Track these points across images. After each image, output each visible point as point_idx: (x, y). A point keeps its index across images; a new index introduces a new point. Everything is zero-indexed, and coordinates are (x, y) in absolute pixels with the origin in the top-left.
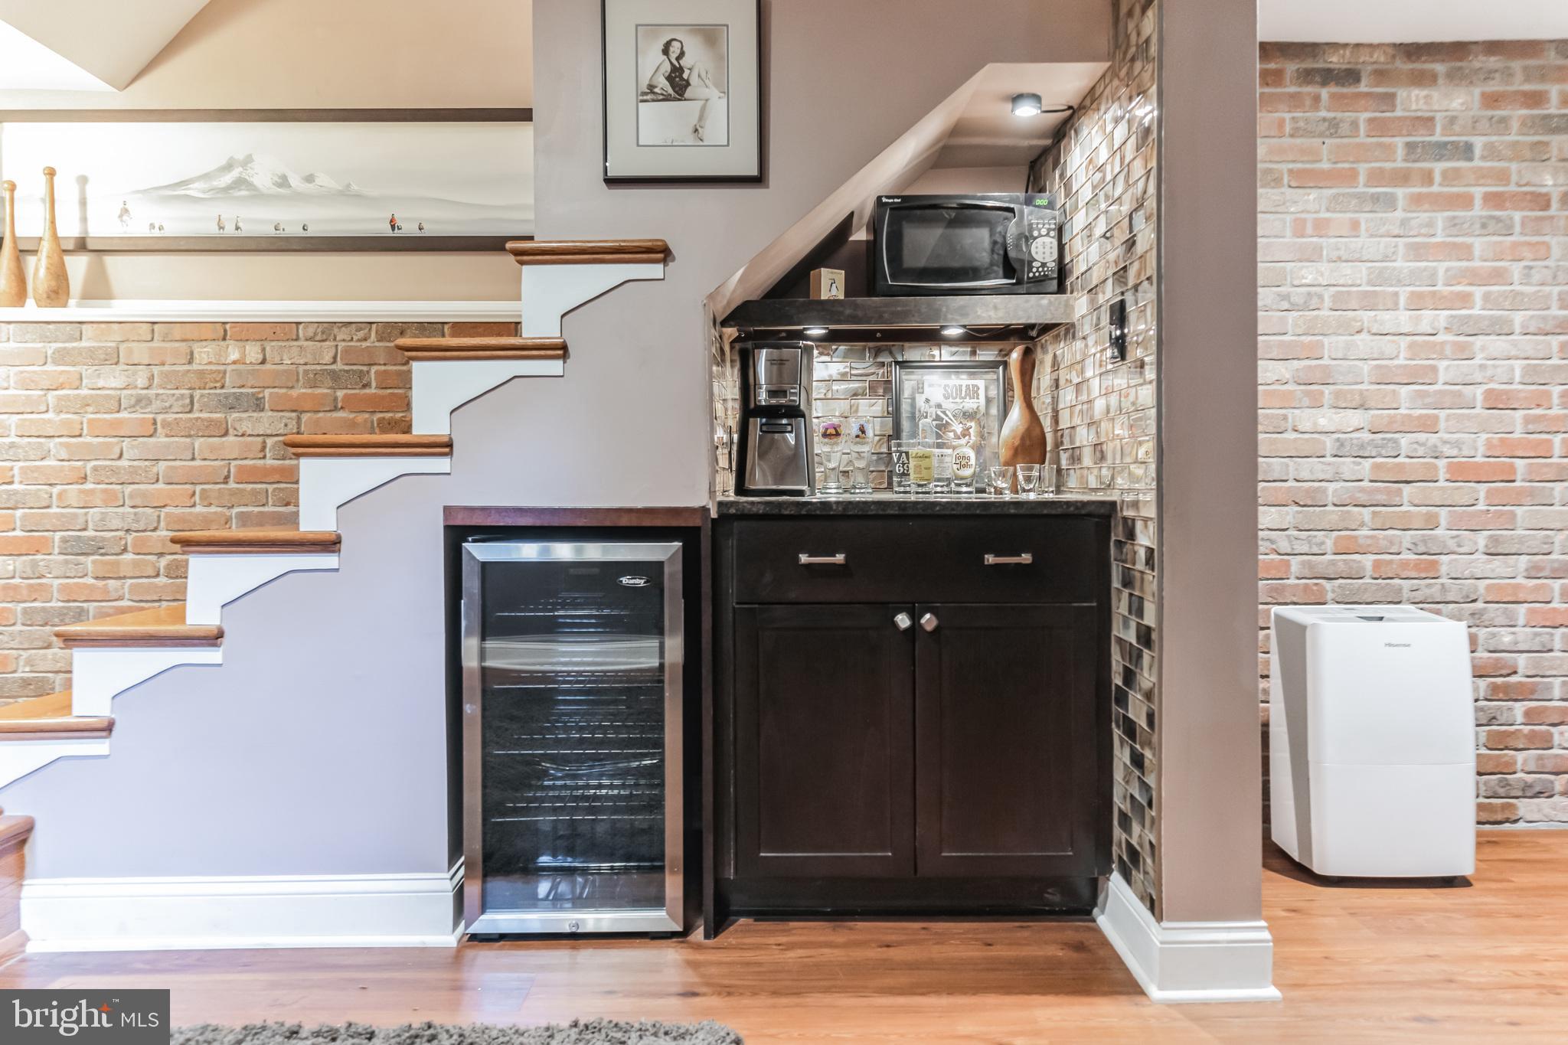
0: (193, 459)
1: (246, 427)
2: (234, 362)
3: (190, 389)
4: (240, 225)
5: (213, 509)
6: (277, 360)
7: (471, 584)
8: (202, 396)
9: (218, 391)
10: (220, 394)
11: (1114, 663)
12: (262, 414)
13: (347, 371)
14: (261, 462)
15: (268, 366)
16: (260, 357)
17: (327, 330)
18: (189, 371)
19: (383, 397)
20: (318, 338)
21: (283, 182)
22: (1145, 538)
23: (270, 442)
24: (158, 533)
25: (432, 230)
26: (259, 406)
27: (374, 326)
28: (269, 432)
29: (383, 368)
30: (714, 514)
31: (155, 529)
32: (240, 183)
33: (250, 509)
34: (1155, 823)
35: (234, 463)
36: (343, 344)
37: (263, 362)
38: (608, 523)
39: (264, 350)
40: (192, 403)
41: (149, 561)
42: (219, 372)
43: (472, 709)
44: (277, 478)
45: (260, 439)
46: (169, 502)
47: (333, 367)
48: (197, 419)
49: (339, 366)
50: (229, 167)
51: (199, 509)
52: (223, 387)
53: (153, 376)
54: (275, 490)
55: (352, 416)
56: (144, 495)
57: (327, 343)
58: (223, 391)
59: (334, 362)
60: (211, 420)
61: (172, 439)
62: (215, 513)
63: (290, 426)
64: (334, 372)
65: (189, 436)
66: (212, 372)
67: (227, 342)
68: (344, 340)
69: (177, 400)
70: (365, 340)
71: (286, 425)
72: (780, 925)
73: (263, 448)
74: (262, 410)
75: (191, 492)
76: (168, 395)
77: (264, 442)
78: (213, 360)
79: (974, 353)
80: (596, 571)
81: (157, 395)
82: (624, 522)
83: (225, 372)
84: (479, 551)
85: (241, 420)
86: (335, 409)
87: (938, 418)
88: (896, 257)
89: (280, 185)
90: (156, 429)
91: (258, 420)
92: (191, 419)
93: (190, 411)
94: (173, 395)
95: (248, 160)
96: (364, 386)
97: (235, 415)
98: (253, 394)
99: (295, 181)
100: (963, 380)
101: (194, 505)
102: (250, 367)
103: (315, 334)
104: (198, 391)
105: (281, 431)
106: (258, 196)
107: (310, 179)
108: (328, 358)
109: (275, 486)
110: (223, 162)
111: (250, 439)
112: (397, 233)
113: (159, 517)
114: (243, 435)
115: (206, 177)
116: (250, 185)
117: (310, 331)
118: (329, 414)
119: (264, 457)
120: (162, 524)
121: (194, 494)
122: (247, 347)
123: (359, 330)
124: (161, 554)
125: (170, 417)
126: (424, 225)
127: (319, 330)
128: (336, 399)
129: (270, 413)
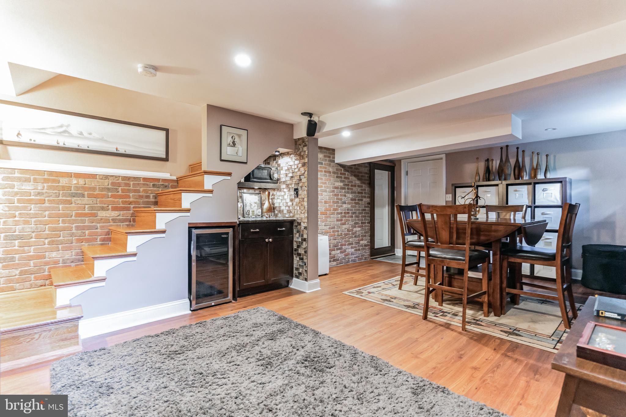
0: (59, 211)
1: (79, 202)
2: (75, 184)
3: (58, 191)
4: (65, 143)
5: (66, 225)
6: (90, 184)
7: (194, 238)
8: (63, 193)
9: (69, 192)
10: (70, 193)
11: (294, 245)
12: (84, 198)
13: (112, 188)
14: (84, 212)
15: (86, 186)
16: (84, 183)
17: (107, 177)
18: (58, 186)
19: (123, 195)
20: (104, 179)
21: (81, 133)
22: (303, 225)
23: (87, 206)
24: (45, 232)
25: (128, 152)
26: (83, 196)
27: (121, 177)
28: (87, 203)
29: (123, 188)
30: (238, 223)
31: (44, 231)
32: (65, 132)
33: (80, 224)
34: (307, 267)
35: (74, 212)
36: (111, 181)
37: (85, 184)
38: (220, 225)
39: (85, 181)
40: (59, 195)
41: (41, 241)
42: (70, 186)
43: (194, 264)
44: (90, 216)
45: (83, 205)
46: (50, 223)
47: (108, 187)
48: (61, 199)
49: (110, 186)
50: (61, 126)
51: (61, 225)
52: (71, 191)
53: (44, 186)
54: (88, 219)
55: (114, 200)
56: (40, 221)
57: (106, 180)
58: (71, 192)
59: (108, 185)
60: (66, 200)
61: (51, 205)
62: (67, 226)
63: (94, 202)
64: (108, 188)
65: (58, 204)
66: (67, 186)
67: (72, 178)
68: (111, 180)
69: (54, 194)
70: (118, 180)
71: (93, 202)
72: (245, 298)
73: (85, 208)
74: (84, 197)
75: (58, 220)
76: (50, 192)
77: (85, 206)
78: (67, 183)
79: (255, 191)
80: (208, 235)
81: (46, 192)
82: (223, 225)
83: (71, 187)
84: (195, 232)
85: (77, 200)
86: (108, 198)
87: (250, 203)
88: (253, 175)
89: (80, 134)
90: (45, 202)
91: (83, 200)
92: (59, 199)
93: (59, 197)
94: (53, 192)
95: (68, 126)
96: (118, 192)
97: (75, 198)
98: (82, 193)
99: (85, 134)
100: (253, 196)
101: (59, 224)
102: (80, 186)
103: (103, 178)
104: (61, 192)
105: (91, 203)
106: (71, 136)
107: (90, 134)
108: (106, 184)
109: (88, 218)
110: (59, 125)
111: (80, 205)
112: (118, 152)
113: (46, 228)
114: (78, 204)
115: (53, 128)
116: (69, 133)
117: (101, 177)
118: (106, 199)
119: (85, 210)
120: (47, 229)
121: (59, 221)
122: (80, 180)
123: (116, 178)
124: (46, 238)
125: (51, 198)
126: (127, 151)
127: (104, 177)
128: (108, 195)
129: (87, 198)
